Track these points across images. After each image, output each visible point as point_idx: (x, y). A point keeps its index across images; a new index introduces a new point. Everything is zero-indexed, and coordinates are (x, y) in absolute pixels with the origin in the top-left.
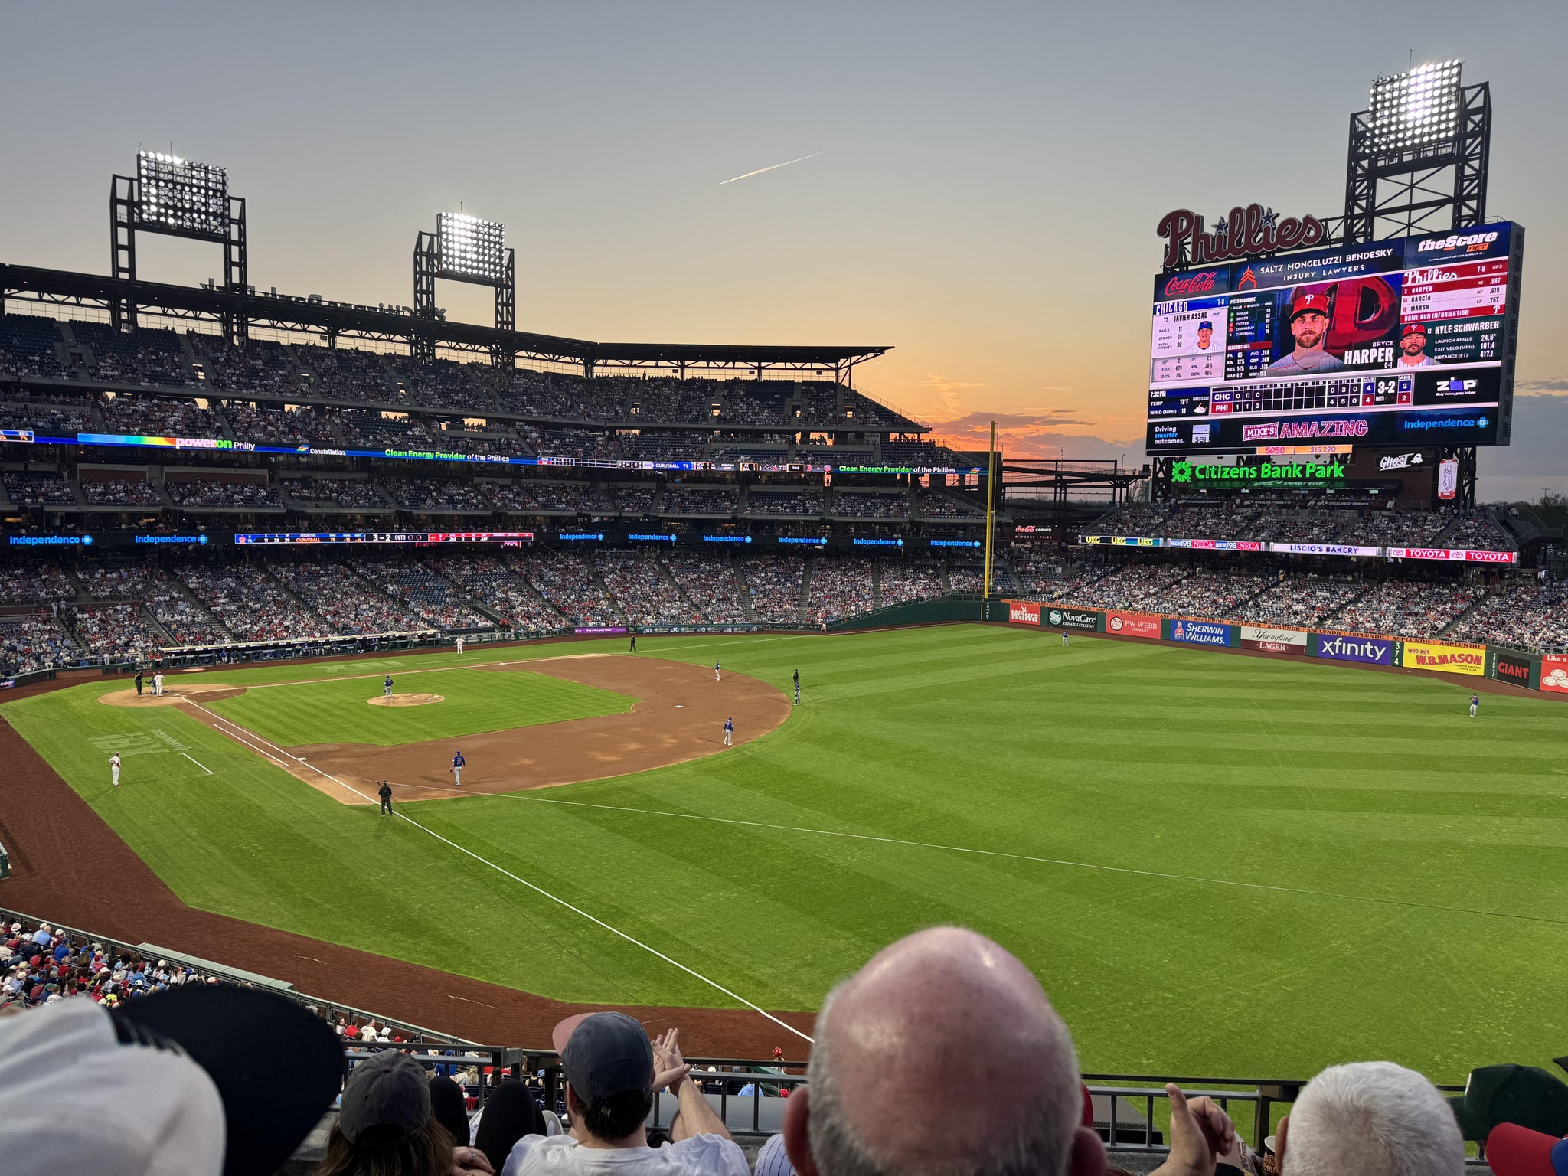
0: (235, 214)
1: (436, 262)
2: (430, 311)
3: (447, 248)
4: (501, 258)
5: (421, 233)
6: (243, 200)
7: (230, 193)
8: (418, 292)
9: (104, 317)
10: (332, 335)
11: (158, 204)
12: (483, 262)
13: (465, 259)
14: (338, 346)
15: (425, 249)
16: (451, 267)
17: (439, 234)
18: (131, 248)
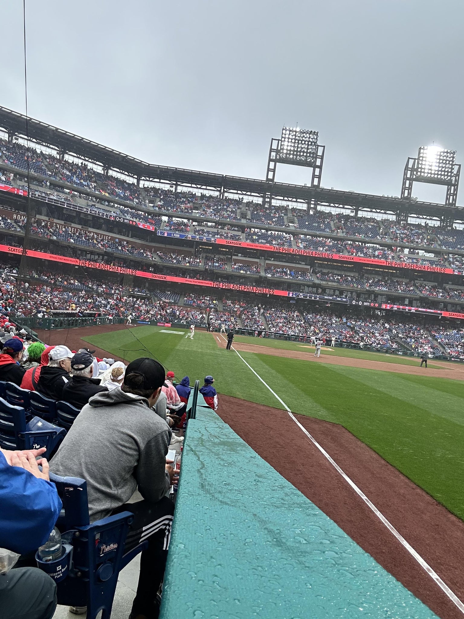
0: (320, 153)
1: (415, 173)
2: (408, 198)
3: (422, 164)
4: (452, 169)
5: (409, 158)
6: (324, 147)
7: (318, 143)
8: (404, 189)
9: (260, 201)
10: (357, 211)
11: (287, 150)
12: (441, 171)
13: (431, 170)
14: (359, 216)
15: (410, 166)
16: (422, 174)
17: (418, 159)
18: (274, 171)
